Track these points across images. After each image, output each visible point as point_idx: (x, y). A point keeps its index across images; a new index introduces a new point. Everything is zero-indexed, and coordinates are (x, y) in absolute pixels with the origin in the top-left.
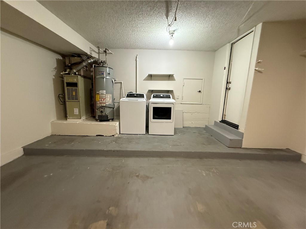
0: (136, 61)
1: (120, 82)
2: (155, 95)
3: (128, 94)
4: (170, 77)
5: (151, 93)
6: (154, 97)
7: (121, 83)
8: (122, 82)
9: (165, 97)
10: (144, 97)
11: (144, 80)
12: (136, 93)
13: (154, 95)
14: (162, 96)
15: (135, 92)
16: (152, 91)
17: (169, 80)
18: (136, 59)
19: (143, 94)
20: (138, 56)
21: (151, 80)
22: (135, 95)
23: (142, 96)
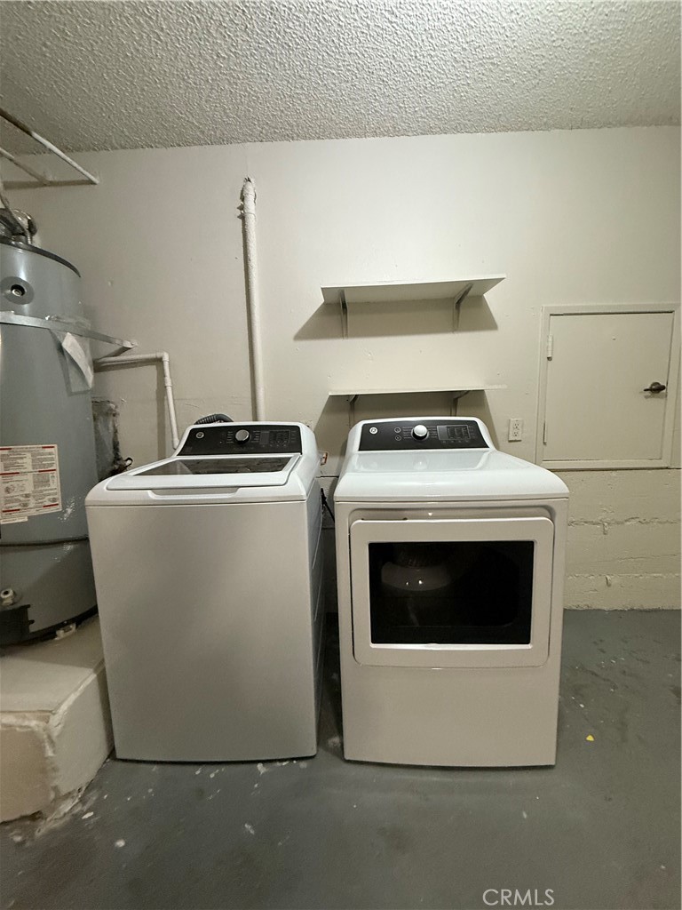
0: (243, 217)
1: (153, 355)
2: (374, 431)
3: (193, 432)
4: (462, 311)
5: (345, 417)
6: (368, 443)
7: (158, 361)
8: (166, 358)
9: (443, 438)
10: (297, 447)
11: (298, 337)
12: (256, 419)
13: (366, 428)
14: (421, 430)
15: (250, 415)
16: (351, 405)
17: (455, 326)
18: (242, 208)
19: (298, 428)
20: (251, 189)
21: (344, 332)
22: (241, 436)
23: (287, 439)
